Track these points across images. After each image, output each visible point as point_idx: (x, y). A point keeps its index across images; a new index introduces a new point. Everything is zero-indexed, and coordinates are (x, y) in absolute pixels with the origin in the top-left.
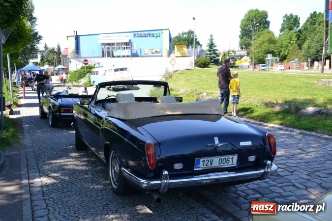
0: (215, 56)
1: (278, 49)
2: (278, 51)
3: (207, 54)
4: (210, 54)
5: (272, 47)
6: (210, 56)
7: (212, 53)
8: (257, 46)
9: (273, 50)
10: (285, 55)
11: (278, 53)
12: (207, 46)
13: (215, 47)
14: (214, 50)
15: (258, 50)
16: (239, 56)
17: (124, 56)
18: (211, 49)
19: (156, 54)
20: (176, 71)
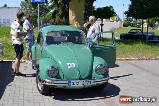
0: (130, 21)
4: (127, 21)
12: (126, 17)
18: (128, 18)
20: (115, 28)
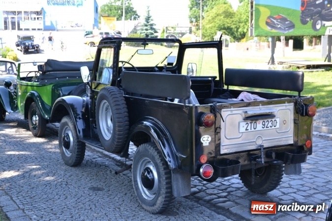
1: (235, 24)
2: (236, 27)
3: (142, 30)
5: (228, 22)
6: (146, 32)
7: (148, 28)
8: (209, 20)
9: (229, 25)
10: (244, 32)
11: (235, 30)
13: (152, 20)
14: (152, 25)
15: (210, 25)
16: (180, 33)
17: (39, 29)
19: (77, 28)
